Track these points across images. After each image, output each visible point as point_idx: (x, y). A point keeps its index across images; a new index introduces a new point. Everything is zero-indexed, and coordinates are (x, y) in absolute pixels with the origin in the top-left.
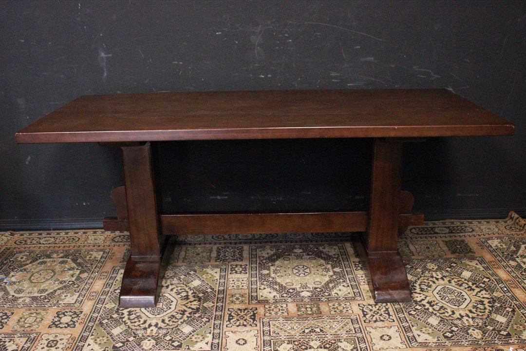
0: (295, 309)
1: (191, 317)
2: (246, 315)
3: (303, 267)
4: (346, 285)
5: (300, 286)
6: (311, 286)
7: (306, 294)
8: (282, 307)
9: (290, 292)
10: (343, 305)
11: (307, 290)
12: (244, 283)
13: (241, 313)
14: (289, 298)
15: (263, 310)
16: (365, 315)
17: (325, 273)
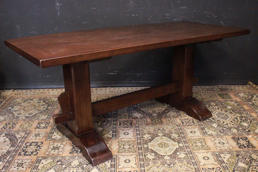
0: (151, 121)
1: (102, 124)
2: (127, 123)
3: (153, 104)
4: (173, 111)
5: (152, 111)
6: (157, 112)
7: (154, 115)
8: (144, 120)
9: (147, 114)
10: (172, 119)
11: (155, 113)
12: (126, 111)
13: (125, 122)
14: (147, 117)
15: (136, 121)
16: (183, 123)
17: (163, 106)
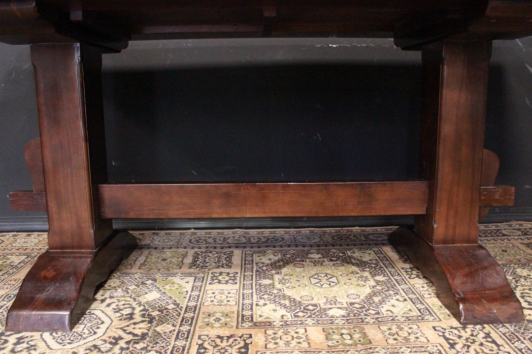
0: (322, 337)
1: (128, 348)
2: (230, 346)
3: (326, 275)
4: (401, 299)
5: (324, 300)
6: (344, 301)
7: (335, 312)
8: (297, 333)
9: (309, 310)
10: (406, 329)
11: (338, 306)
12: (230, 297)
13: (222, 342)
14: (309, 319)
15: (264, 339)
16: (452, 346)
17: (363, 283)
